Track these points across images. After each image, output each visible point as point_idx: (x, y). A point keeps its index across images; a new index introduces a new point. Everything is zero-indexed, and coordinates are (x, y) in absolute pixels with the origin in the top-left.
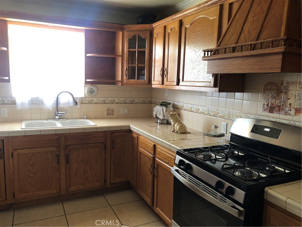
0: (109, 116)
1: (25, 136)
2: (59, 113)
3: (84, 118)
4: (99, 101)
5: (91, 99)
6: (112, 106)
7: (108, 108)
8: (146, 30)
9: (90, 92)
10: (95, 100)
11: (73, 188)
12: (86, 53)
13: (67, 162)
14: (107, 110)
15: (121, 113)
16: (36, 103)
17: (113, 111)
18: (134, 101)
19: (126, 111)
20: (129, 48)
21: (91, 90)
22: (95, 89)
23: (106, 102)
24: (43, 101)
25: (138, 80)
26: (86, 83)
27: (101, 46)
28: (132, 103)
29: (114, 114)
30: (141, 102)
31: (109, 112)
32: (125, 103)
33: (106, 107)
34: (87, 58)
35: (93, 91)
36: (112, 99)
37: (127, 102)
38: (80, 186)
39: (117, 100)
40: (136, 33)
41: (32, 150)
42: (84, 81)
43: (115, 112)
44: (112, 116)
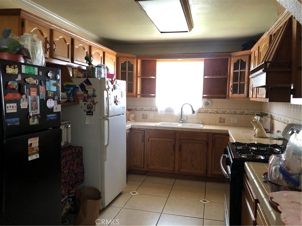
0: (221, 124)
1: (156, 130)
2: (183, 118)
3: (200, 124)
4: (213, 111)
5: (206, 109)
6: (223, 116)
7: (220, 117)
8: (246, 55)
9: (206, 104)
10: (210, 111)
11: (183, 170)
12: (204, 75)
13: (180, 150)
14: (219, 119)
15: (232, 122)
16: (169, 111)
17: (224, 119)
18: (244, 112)
19: (236, 121)
20: (234, 70)
21: (207, 103)
22: (210, 102)
23: (219, 112)
24: (173, 110)
25: (240, 95)
26: (203, 97)
27: (217, 70)
28: (242, 114)
29: (225, 122)
30: (251, 114)
31: (221, 120)
32: (236, 114)
33: (219, 116)
34: (204, 79)
35: (208, 103)
36: (224, 110)
37: (237, 113)
38: (188, 170)
39: (228, 111)
40: (239, 58)
41: (159, 139)
42: (202, 96)
43: (226, 121)
44: (223, 124)
